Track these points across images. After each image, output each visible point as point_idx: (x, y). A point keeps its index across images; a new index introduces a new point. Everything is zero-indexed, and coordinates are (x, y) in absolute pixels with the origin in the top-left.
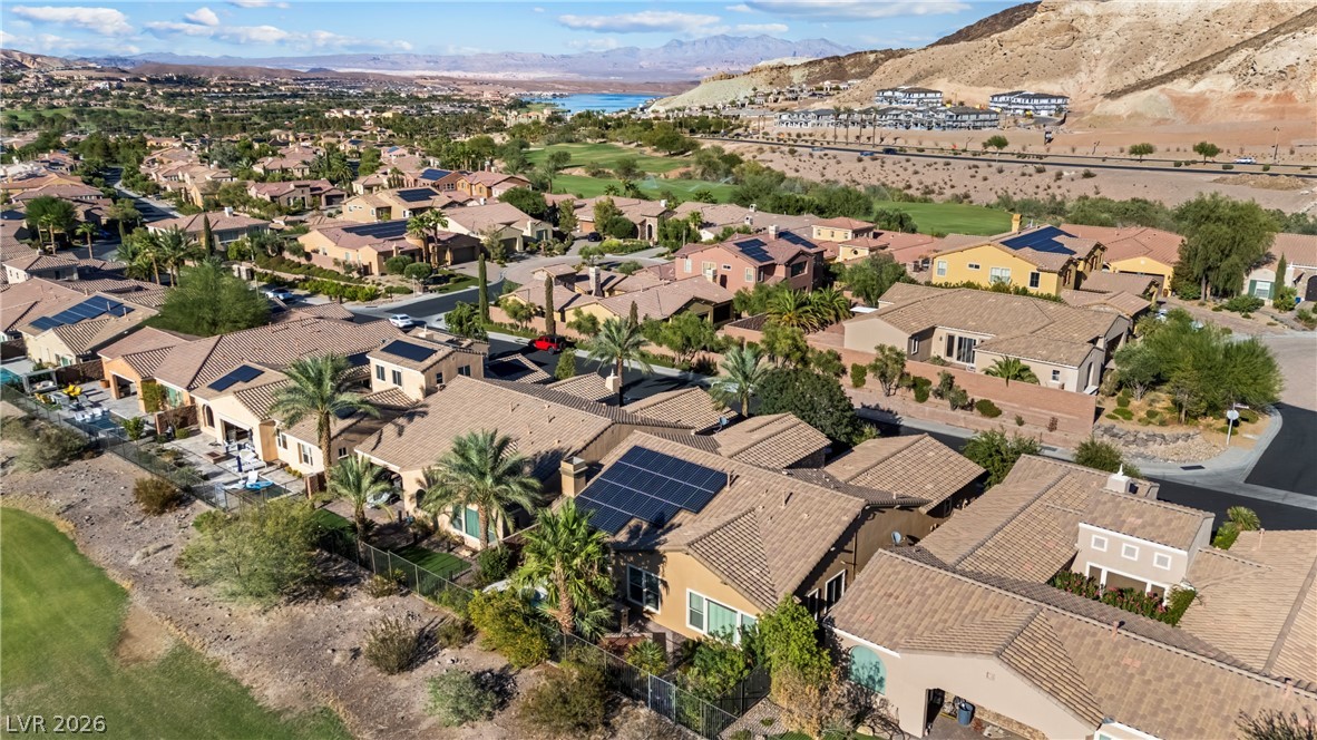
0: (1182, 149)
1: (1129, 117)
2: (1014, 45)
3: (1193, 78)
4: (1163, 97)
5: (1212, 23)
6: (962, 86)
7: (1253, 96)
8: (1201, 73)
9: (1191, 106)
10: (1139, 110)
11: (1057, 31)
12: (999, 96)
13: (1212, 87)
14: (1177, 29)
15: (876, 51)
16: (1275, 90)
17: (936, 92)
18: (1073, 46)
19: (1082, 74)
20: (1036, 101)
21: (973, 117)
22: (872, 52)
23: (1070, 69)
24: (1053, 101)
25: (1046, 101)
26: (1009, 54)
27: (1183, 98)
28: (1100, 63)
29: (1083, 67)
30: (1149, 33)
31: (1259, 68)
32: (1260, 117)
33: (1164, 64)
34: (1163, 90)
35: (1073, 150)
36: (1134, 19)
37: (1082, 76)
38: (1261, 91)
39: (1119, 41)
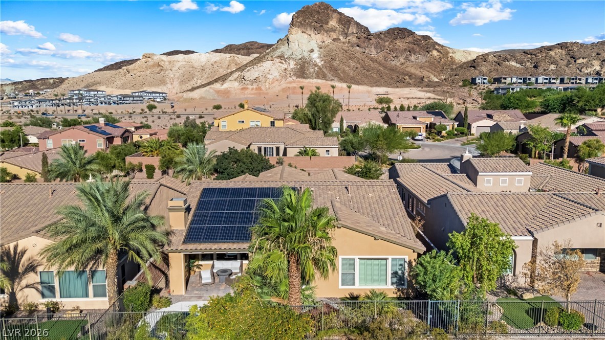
0: (230, 108)
1: (200, 99)
2: (135, 71)
3: (221, 83)
4: (211, 91)
5: (215, 66)
6: (114, 89)
7: (247, 88)
8: (224, 81)
9: (223, 93)
10: (203, 96)
11: (153, 66)
13: (230, 86)
14: (202, 68)
15: (53, 78)
16: (255, 86)
17: (102, 91)
18: (162, 73)
19: (169, 85)
20: (154, 95)
21: (132, 99)
22: (51, 79)
23: (163, 82)
24: (161, 95)
25: (158, 95)
26: (134, 75)
27: (220, 91)
28: (175, 80)
29: (168, 82)
30: (192, 69)
31: (246, 78)
32: (253, 96)
33: (201, 81)
34: (211, 88)
35: (186, 110)
36: (184, 63)
37: (169, 86)
38: (250, 87)
39: (181, 71)
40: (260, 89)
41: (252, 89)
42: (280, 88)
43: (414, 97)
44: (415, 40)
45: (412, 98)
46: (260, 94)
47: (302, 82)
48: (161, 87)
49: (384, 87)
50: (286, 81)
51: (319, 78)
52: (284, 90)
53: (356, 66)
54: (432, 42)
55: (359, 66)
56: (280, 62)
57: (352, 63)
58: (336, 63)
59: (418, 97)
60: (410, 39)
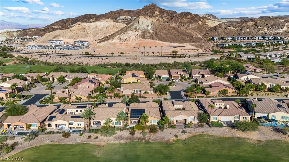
1: (103, 46)
2: (74, 31)
3: (112, 40)
5: (107, 28)
7: (123, 43)
8: (113, 39)
9: (113, 45)
10: (105, 45)
11: (82, 29)
12: (76, 41)
13: (115, 41)
14: (102, 29)
17: (62, 41)
18: (85, 32)
20: (84, 43)
23: (86, 36)
24: (86, 42)
26: (74, 33)
27: (111, 43)
28: (91, 35)
29: (88, 35)
30: (97, 29)
31: (122, 38)
32: (125, 47)
33: (102, 35)
34: (108, 42)
35: (100, 53)
36: (94, 27)
37: (89, 37)
38: (124, 43)
39: (93, 31)
40: (127, 43)
41: (125, 44)
42: (135, 43)
43: (187, 48)
44: (192, 17)
45: (186, 49)
46: (128, 46)
47: (144, 40)
48: (85, 38)
49: (176, 43)
50: (138, 40)
51: (151, 39)
52: (137, 44)
53: (166, 32)
54: (199, 18)
55: (167, 32)
56: (135, 31)
57: (164, 31)
58: (158, 31)
59: (188, 49)
60: (189, 17)
